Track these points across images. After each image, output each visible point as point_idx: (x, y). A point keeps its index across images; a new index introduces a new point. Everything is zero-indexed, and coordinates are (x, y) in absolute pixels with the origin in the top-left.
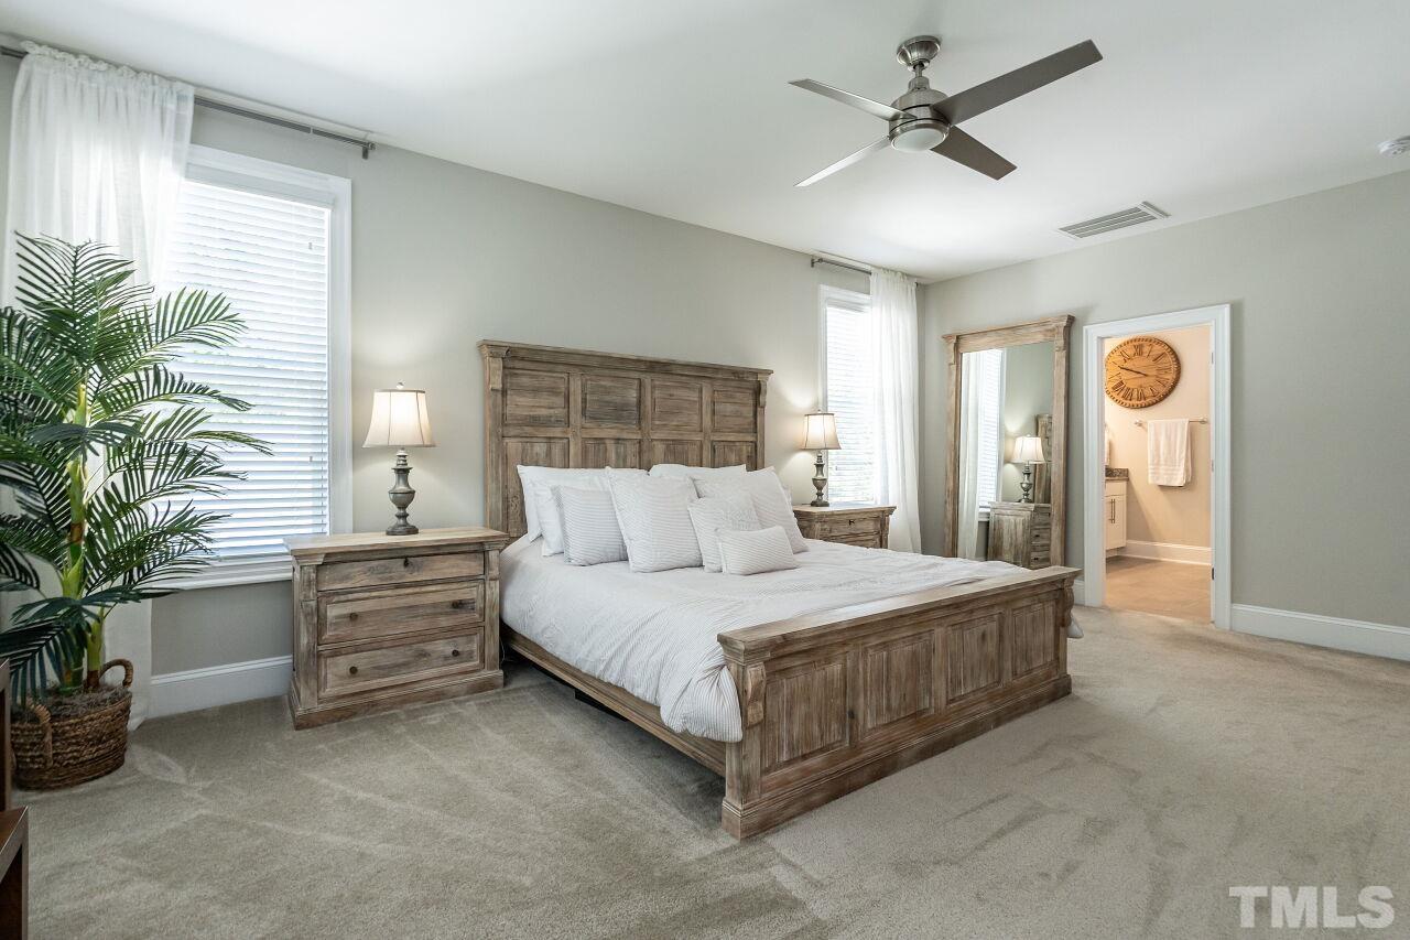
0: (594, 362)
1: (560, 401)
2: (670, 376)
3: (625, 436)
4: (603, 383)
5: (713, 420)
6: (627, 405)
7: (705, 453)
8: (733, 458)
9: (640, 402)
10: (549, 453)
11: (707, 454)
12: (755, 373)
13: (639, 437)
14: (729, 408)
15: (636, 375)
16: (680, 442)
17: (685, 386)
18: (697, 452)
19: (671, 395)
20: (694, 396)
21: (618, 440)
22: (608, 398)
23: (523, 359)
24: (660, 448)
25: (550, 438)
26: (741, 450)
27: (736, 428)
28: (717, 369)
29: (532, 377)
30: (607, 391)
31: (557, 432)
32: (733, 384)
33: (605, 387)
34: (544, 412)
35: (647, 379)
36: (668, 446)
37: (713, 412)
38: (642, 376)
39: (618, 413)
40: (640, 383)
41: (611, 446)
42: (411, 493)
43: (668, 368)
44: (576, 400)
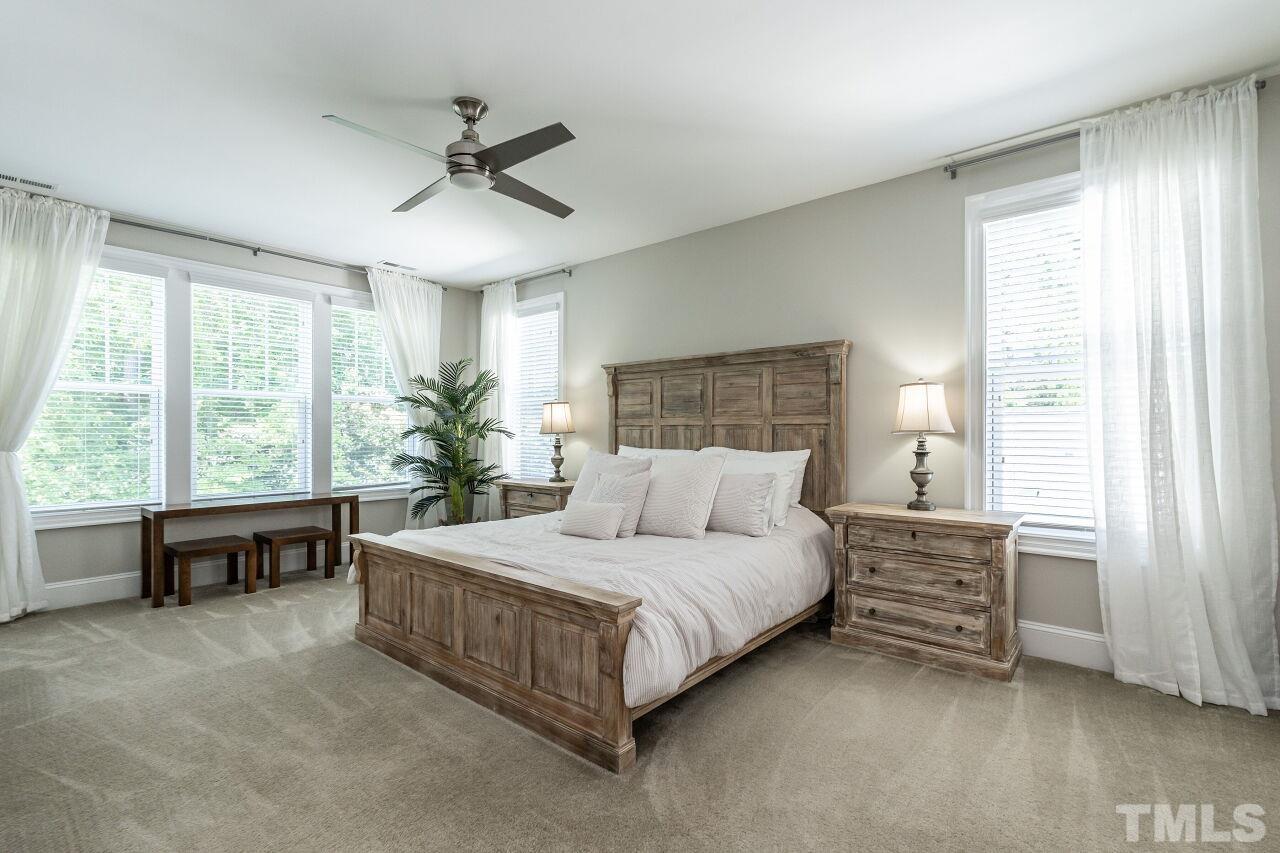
0: (667, 367)
1: (647, 399)
2: (729, 367)
3: (691, 423)
4: (675, 382)
5: (774, 402)
6: (693, 397)
7: (765, 437)
8: (799, 441)
9: (702, 394)
10: (641, 437)
11: (767, 439)
12: (821, 347)
13: (702, 423)
14: (794, 390)
15: (699, 371)
16: (740, 426)
17: (746, 374)
18: (757, 435)
19: (731, 384)
20: (754, 382)
21: (687, 426)
22: (679, 393)
23: (625, 373)
24: (721, 432)
25: (643, 426)
26: (809, 434)
27: (805, 411)
28: (773, 351)
29: (633, 384)
30: (679, 387)
31: (645, 422)
32: (800, 363)
33: (676, 384)
34: (638, 408)
35: (709, 372)
36: (728, 431)
37: (775, 396)
38: (705, 371)
39: (687, 404)
40: (705, 379)
41: (681, 430)
42: (562, 459)
43: (724, 360)
44: (657, 397)
